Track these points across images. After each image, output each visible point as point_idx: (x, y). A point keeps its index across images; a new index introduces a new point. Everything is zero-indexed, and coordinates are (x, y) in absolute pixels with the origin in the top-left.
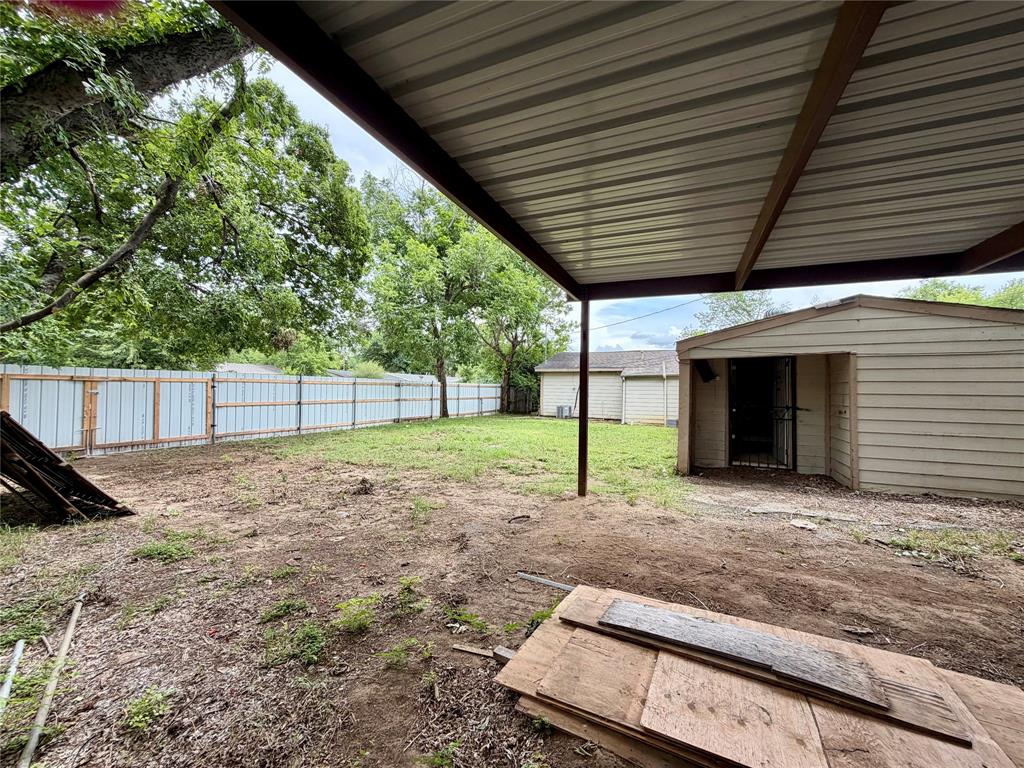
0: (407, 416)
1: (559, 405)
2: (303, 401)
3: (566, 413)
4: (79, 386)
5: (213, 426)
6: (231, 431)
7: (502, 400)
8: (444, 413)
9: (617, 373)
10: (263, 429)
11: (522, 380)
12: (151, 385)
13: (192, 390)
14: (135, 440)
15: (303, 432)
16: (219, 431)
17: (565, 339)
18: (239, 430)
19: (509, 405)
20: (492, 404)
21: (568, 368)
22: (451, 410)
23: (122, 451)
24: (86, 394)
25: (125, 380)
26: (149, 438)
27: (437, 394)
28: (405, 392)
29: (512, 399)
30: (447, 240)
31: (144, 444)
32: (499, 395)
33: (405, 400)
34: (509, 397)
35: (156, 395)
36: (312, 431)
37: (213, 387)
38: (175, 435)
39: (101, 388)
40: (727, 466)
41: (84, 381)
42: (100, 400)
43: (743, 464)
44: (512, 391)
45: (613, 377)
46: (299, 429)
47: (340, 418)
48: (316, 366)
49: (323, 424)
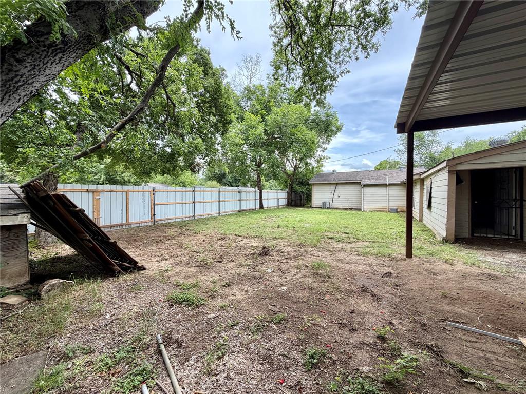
0: (244, 209)
1: (324, 201)
2: (196, 201)
3: (327, 206)
4: (91, 194)
5: (154, 215)
6: (162, 218)
7: (288, 199)
8: (261, 206)
9: (359, 183)
10: (177, 216)
11: (299, 189)
12: (124, 194)
13: (144, 196)
14: (118, 223)
15: (196, 218)
16: (157, 218)
17: (322, 166)
18: (166, 217)
19: (291, 202)
20: (283, 202)
21: (328, 181)
22: (265, 205)
23: (112, 229)
24: (95, 199)
25: (112, 191)
26: (125, 222)
27: (258, 197)
28: (243, 196)
29: (294, 199)
30: (264, 112)
31: (122, 225)
32: (286, 197)
33: (243, 200)
34: (291, 198)
35: (127, 199)
36: (200, 217)
37: (154, 194)
38: (137, 220)
39: (101, 195)
40: (470, 237)
41: (93, 192)
42: (101, 202)
43: (482, 235)
44: (293, 194)
45: (354, 185)
46: (194, 216)
47: (212, 210)
48: (187, 184)
49: (205, 213)
